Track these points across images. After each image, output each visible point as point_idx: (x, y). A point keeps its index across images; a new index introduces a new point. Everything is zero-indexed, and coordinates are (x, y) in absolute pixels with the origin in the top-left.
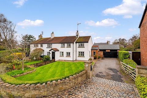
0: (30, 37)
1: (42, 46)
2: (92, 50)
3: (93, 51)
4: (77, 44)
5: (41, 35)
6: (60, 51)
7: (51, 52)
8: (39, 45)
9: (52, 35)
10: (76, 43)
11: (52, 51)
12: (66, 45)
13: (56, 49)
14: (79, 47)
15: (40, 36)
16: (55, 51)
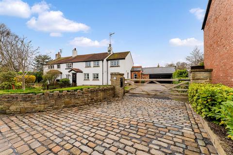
0: (45, 58)
1: (59, 67)
2: (131, 71)
3: (133, 73)
4: (109, 62)
5: (59, 53)
6: (84, 72)
7: (71, 74)
8: (56, 66)
9: (73, 53)
10: (107, 60)
11: (73, 72)
12: (92, 63)
13: (78, 69)
14: (111, 67)
15: (58, 55)
16: (77, 72)
